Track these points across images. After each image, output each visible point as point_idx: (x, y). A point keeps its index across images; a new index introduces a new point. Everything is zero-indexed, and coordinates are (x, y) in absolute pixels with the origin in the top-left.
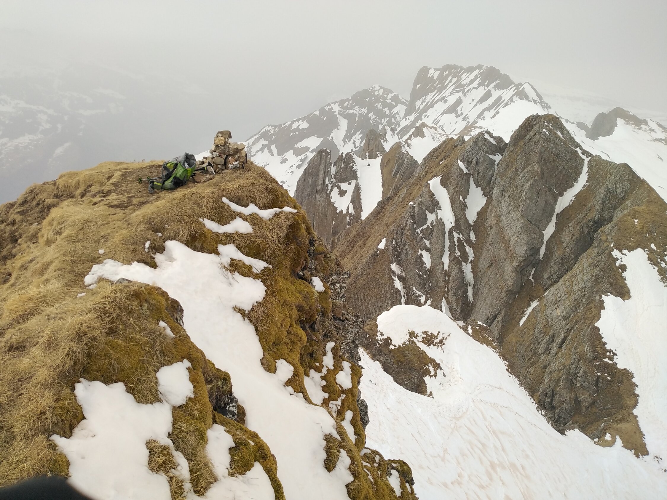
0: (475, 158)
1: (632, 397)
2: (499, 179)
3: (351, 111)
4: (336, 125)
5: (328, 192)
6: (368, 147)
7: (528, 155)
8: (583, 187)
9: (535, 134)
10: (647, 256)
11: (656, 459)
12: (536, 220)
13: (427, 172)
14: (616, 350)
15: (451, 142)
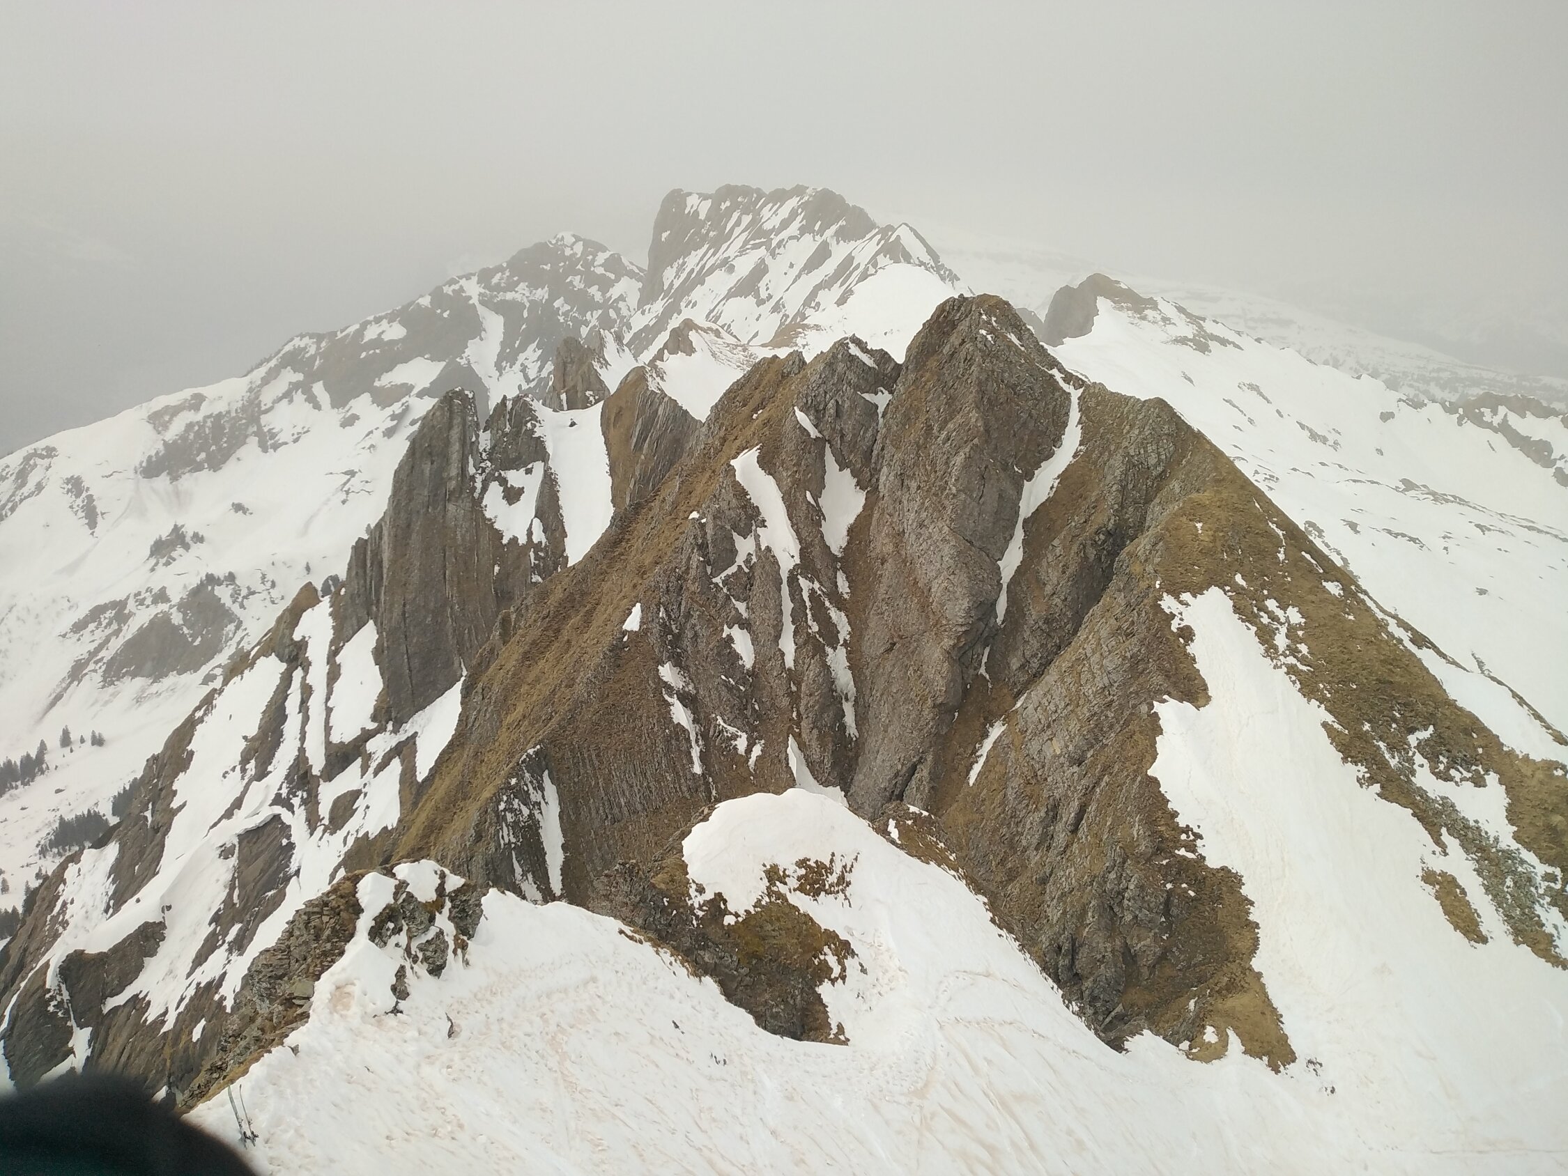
0: (832, 401)
1: (1245, 932)
2: (890, 449)
3: (509, 296)
4: (475, 329)
5: (476, 495)
6: (564, 381)
7: (952, 391)
8: (1074, 457)
9: (963, 341)
10: (1231, 603)
11: (1311, 1067)
12: (981, 537)
13: (724, 440)
14: (1199, 827)
15: (775, 367)
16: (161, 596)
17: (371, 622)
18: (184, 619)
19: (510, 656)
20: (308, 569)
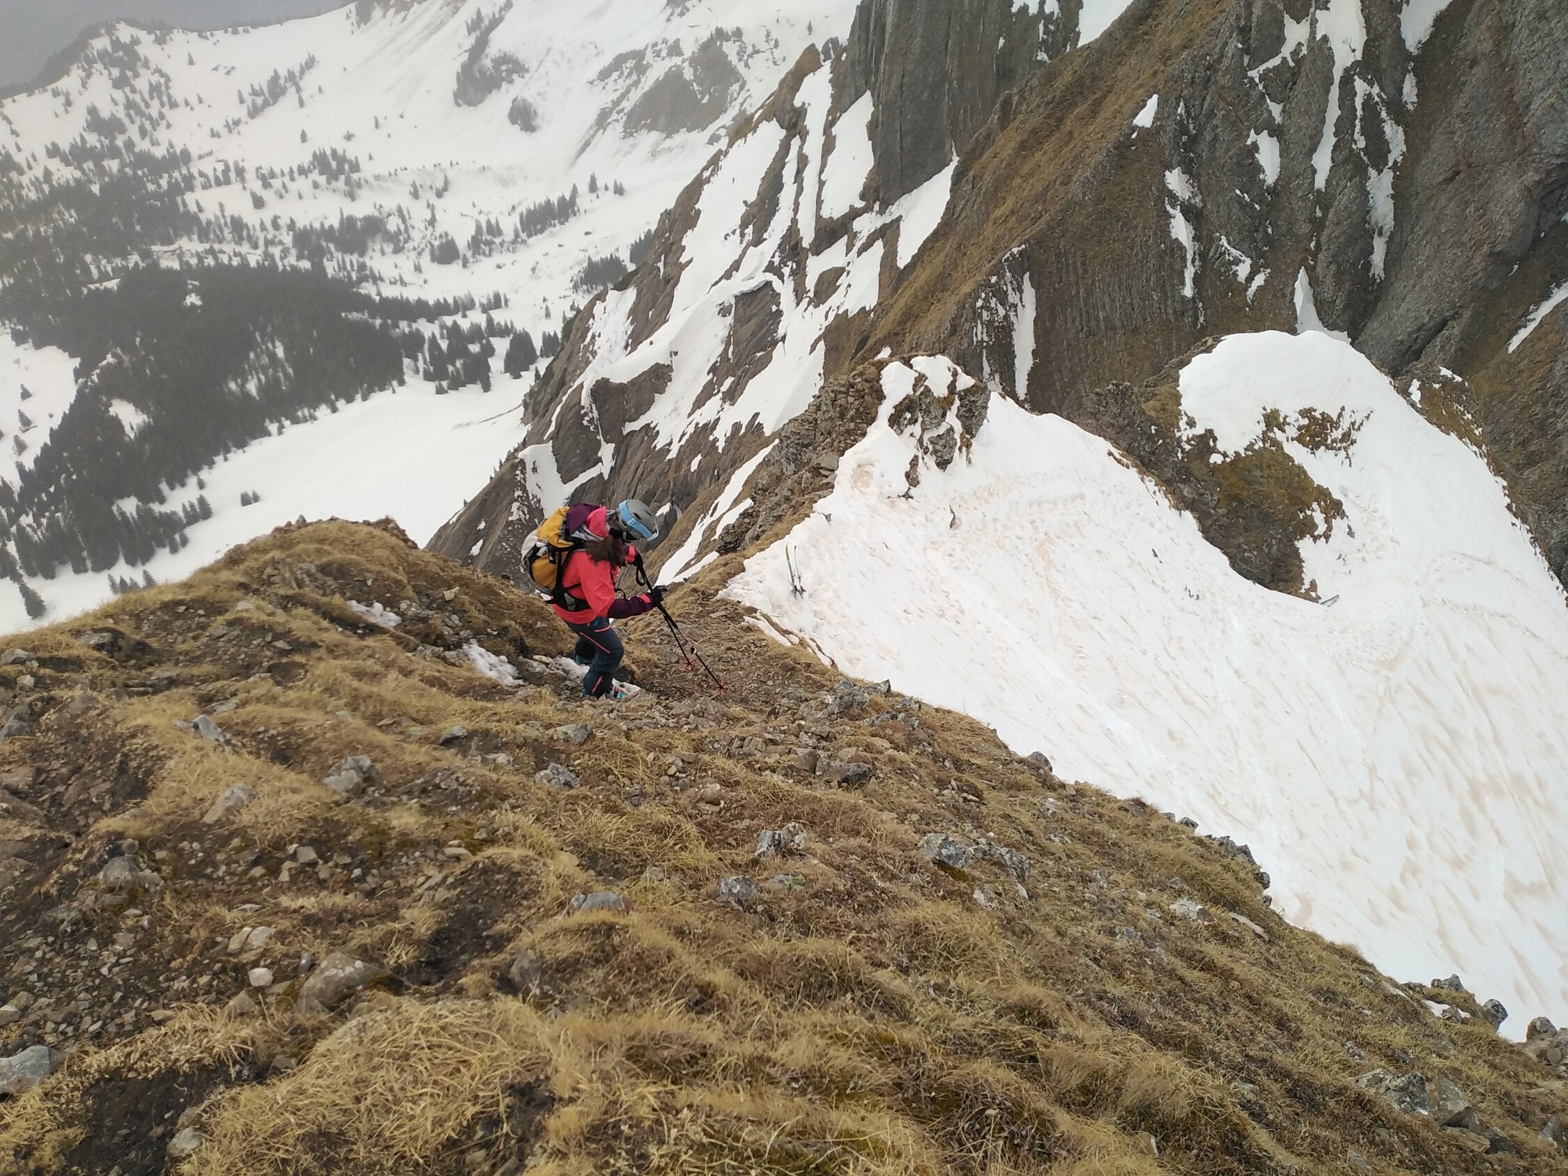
16: (675, 50)
17: (868, 93)
18: (695, 75)
19: (1007, 144)
20: (810, 29)
